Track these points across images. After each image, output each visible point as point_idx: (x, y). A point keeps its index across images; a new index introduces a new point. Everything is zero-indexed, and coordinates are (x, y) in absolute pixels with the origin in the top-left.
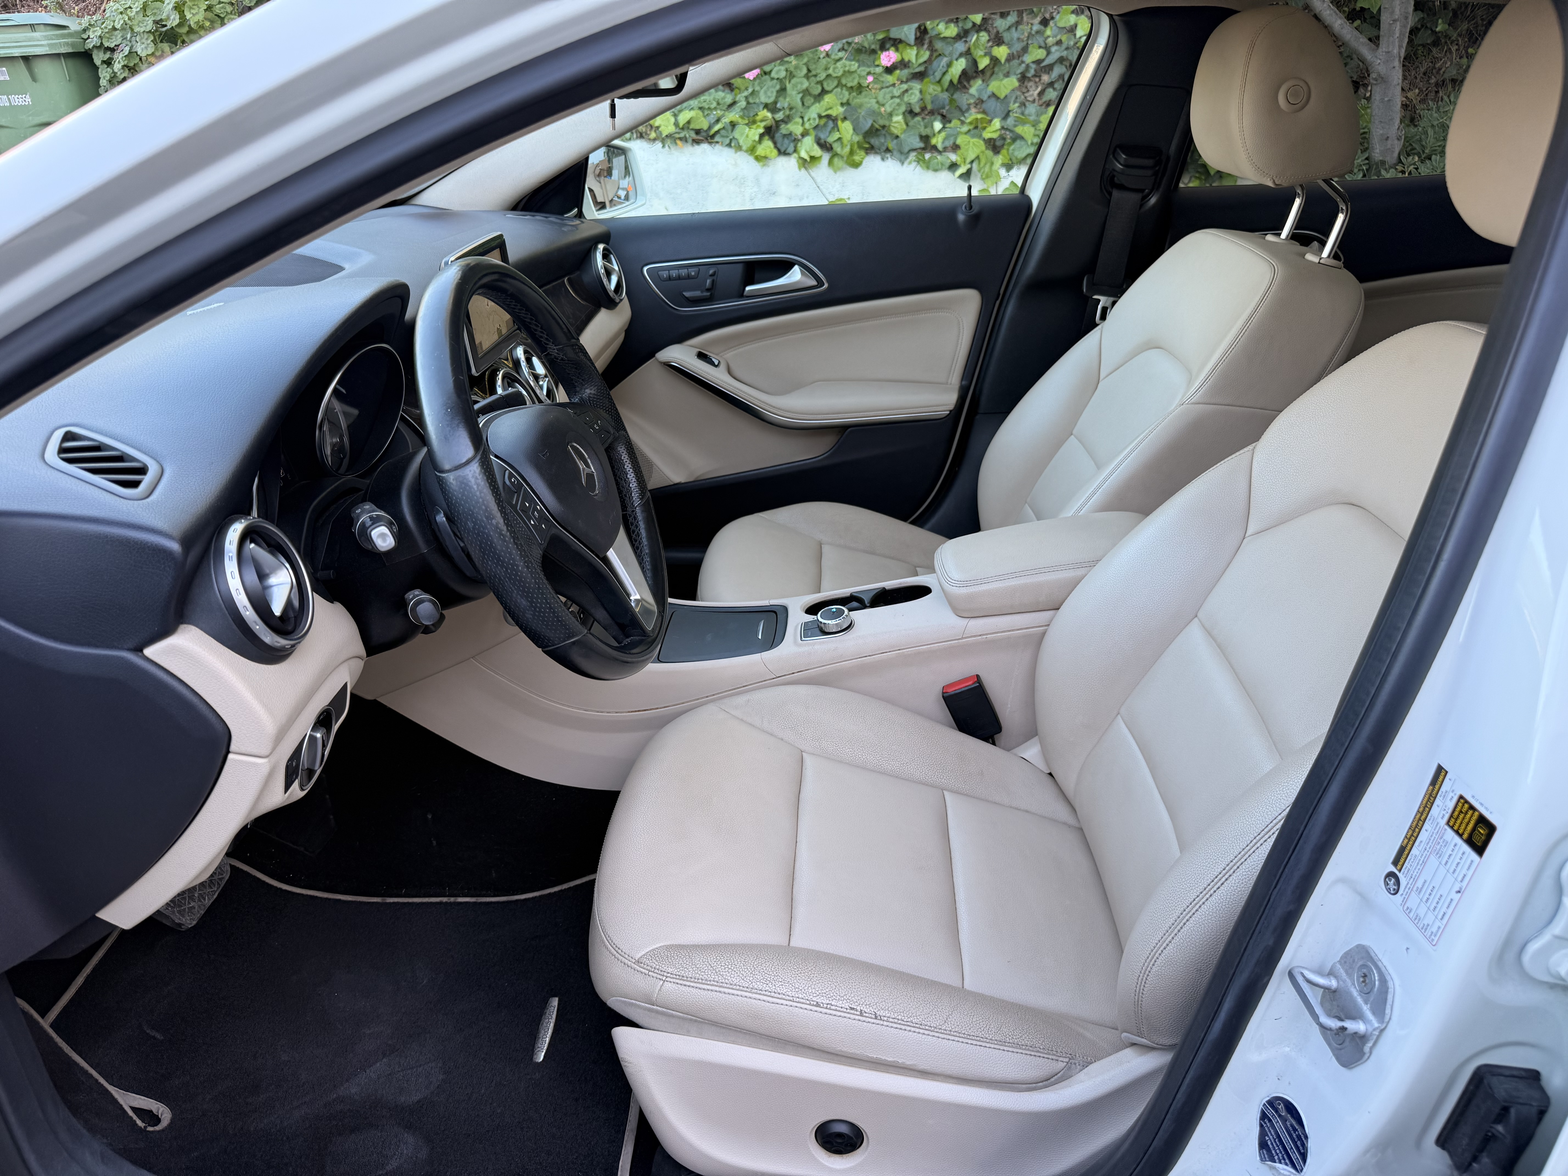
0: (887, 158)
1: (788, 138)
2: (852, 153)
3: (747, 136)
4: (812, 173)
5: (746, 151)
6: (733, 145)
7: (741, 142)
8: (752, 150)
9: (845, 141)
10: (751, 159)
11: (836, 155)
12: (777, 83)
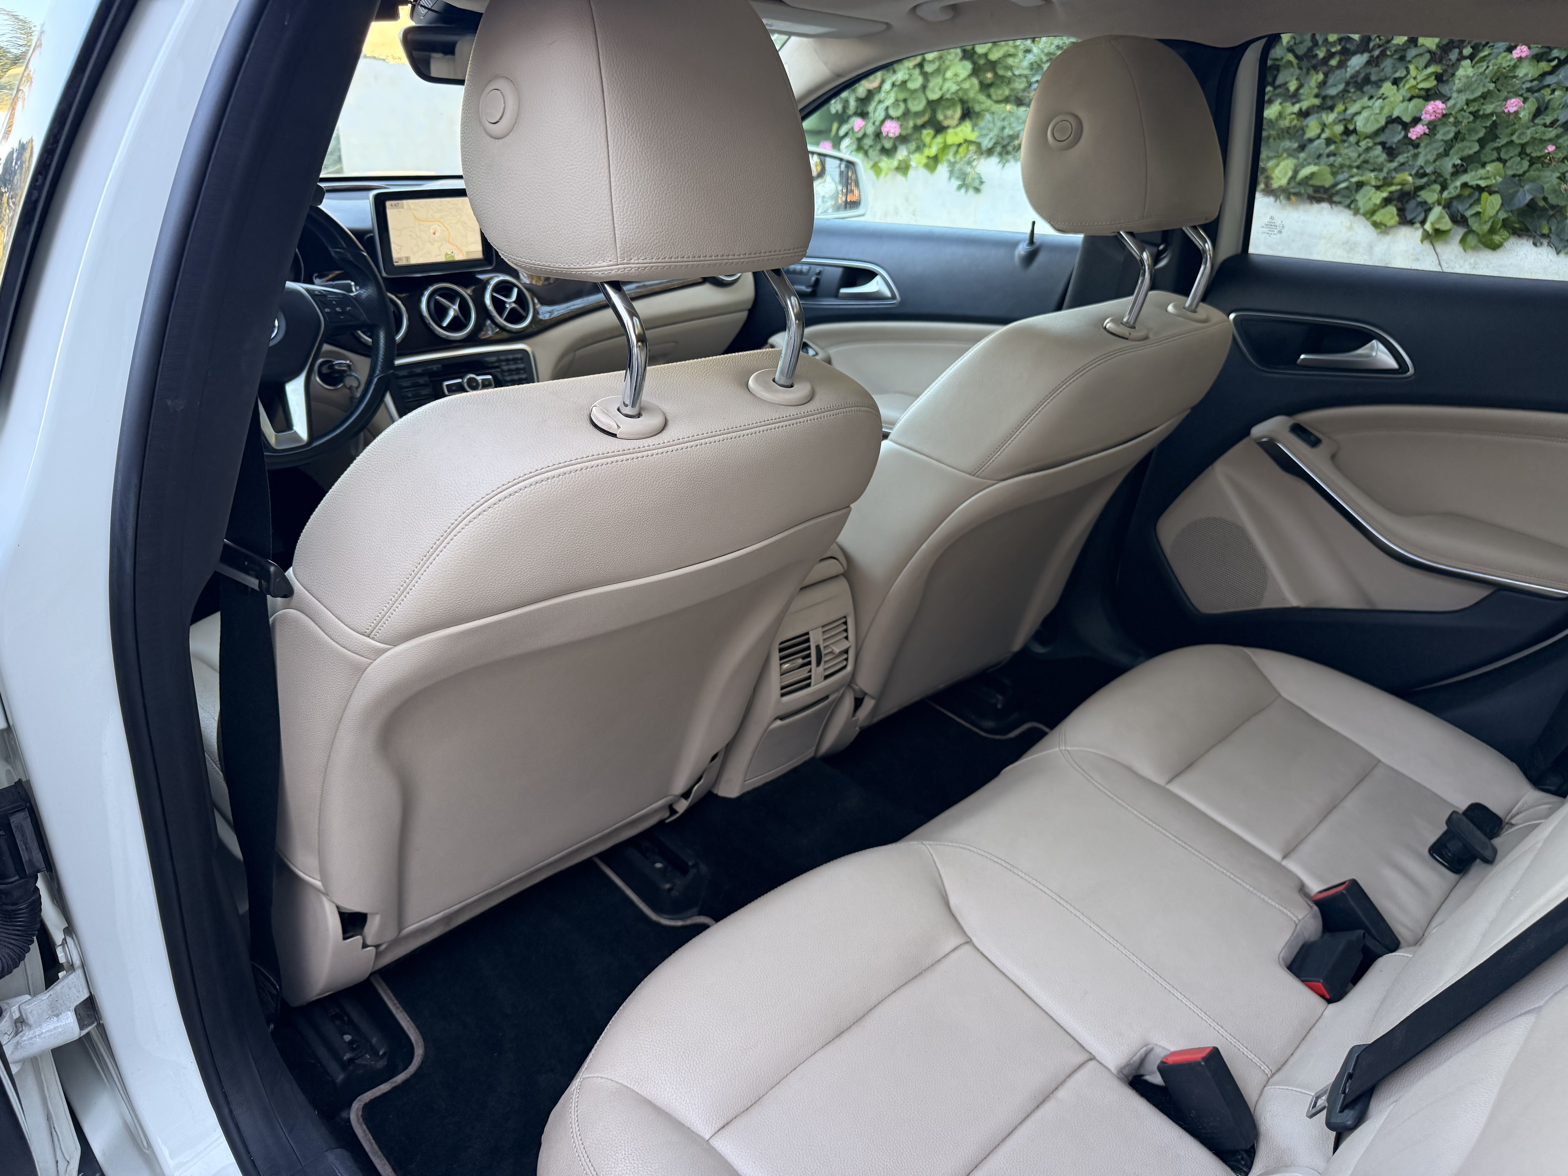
0: (1541, 244)
1: (1422, 206)
2: (1492, 231)
3: (1370, 199)
4: (1439, 250)
5: (1364, 215)
6: (1352, 206)
7: (1360, 204)
8: (1370, 214)
9: (1485, 217)
10: (1369, 224)
11: (1470, 231)
12: (1442, 145)
